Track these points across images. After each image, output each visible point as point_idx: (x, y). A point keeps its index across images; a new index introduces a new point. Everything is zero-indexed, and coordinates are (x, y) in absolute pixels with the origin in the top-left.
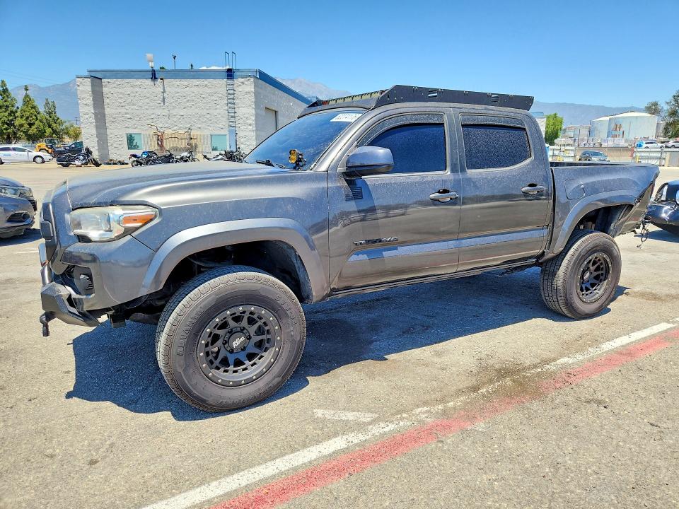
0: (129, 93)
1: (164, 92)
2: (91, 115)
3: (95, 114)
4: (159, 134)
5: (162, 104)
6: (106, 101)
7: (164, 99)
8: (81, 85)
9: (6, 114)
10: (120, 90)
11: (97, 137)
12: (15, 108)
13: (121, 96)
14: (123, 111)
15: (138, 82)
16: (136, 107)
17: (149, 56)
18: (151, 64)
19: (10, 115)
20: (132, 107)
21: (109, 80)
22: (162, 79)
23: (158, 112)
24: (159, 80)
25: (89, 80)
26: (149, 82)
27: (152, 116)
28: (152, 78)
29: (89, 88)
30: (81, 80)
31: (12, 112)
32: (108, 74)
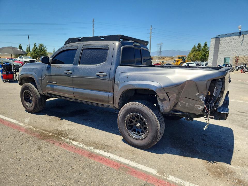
0: (229, 42)
1: (243, 40)
2: (213, 51)
3: (214, 51)
4: (237, 57)
5: (241, 45)
6: (220, 46)
7: (242, 43)
8: (212, 41)
9: (204, 52)
10: (226, 41)
11: (213, 59)
12: (208, 50)
13: (226, 43)
14: (225, 49)
15: (233, 37)
16: (230, 47)
17: (240, 26)
18: (240, 29)
19: (205, 53)
20: (229, 47)
21: (222, 38)
22: (243, 35)
23: (238, 48)
24: (242, 36)
25: (215, 39)
26: (238, 37)
27: (236, 50)
28: (239, 35)
29: (214, 42)
30: (212, 39)
31: (206, 52)
32: (223, 36)
